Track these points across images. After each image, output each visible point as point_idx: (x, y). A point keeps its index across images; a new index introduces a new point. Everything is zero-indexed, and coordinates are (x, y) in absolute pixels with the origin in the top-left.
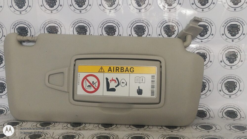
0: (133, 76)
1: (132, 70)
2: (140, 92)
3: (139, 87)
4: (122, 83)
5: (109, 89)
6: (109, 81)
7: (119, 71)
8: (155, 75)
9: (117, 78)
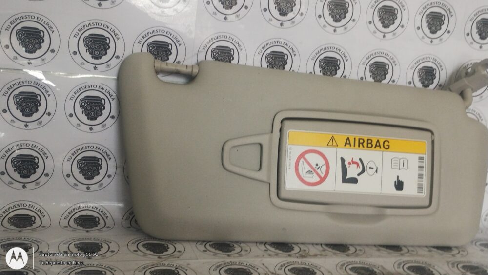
0: (388, 155)
1: (387, 145)
2: (399, 185)
3: (398, 177)
4: (370, 168)
5: (345, 180)
6: (346, 163)
7: (363, 146)
8: (424, 156)
9: (360, 160)
